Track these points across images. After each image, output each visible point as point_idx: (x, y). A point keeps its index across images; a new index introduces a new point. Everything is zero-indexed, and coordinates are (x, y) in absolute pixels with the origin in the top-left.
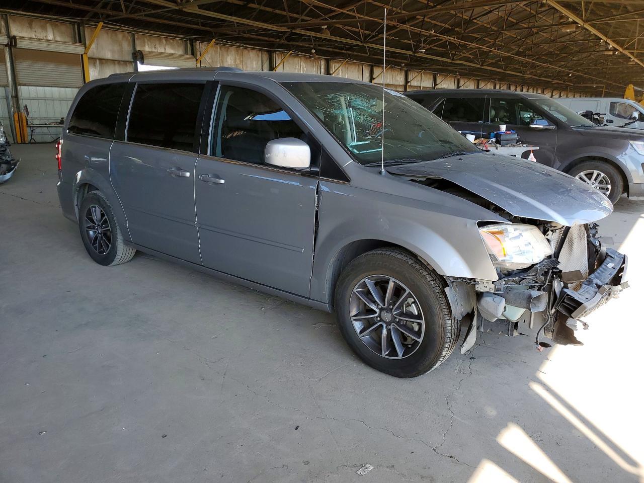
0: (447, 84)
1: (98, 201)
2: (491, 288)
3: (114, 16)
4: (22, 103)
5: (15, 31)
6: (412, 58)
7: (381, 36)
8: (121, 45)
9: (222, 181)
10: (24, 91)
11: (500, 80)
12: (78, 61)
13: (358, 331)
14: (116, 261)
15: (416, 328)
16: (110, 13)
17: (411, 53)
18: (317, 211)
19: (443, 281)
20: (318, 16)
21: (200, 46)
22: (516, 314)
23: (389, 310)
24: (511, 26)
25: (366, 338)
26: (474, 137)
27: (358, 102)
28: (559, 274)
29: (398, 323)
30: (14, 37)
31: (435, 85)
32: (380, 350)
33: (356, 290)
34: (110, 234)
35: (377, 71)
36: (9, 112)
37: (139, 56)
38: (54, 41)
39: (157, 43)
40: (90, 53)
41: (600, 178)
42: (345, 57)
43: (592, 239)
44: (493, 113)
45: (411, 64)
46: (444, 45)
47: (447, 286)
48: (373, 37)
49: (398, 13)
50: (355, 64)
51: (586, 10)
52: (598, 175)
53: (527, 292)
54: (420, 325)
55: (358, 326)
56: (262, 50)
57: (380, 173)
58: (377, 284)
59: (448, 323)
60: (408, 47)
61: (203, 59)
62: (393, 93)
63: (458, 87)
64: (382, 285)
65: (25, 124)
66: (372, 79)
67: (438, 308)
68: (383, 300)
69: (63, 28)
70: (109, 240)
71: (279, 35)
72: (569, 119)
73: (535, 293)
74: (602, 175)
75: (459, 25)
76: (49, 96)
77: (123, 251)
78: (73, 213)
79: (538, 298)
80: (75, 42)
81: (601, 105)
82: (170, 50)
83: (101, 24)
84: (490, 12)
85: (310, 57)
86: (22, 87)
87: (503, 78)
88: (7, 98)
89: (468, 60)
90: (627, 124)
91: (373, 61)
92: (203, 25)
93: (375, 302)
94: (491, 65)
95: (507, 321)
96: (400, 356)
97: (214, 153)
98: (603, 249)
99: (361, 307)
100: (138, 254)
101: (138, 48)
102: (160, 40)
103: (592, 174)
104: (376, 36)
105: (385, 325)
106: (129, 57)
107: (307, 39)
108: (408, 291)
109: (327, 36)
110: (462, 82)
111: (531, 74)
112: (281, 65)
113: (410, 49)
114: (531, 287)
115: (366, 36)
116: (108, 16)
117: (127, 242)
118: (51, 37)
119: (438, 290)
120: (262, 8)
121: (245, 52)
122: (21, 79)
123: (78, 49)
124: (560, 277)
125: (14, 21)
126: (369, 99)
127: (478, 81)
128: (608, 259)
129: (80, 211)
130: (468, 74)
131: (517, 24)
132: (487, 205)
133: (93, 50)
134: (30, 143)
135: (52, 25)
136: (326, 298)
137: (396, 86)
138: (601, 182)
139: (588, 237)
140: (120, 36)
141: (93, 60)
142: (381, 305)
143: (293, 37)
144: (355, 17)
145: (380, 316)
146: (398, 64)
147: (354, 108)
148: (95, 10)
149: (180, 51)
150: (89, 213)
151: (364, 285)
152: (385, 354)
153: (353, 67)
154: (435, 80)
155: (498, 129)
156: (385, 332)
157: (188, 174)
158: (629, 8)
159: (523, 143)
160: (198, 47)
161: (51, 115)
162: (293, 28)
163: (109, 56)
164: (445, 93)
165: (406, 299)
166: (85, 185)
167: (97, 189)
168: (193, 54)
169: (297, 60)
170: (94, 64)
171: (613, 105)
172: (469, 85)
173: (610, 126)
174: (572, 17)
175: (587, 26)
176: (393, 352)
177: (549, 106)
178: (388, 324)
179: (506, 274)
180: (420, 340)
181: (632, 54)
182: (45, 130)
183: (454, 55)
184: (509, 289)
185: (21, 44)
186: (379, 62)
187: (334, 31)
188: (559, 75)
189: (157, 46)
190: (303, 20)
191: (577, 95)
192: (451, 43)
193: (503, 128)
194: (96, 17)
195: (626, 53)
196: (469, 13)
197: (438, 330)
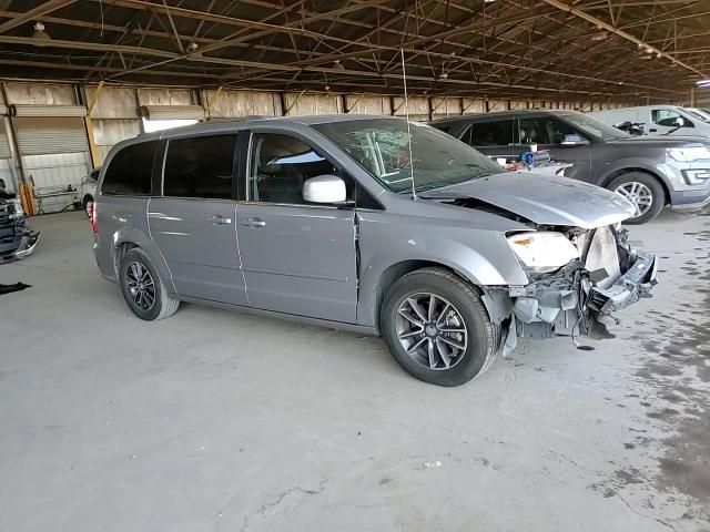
0: (475, 109)
1: (139, 258)
2: (523, 292)
3: (115, 73)
4: (27, 174)
5: (13, 100)
6: (434, 84)
7: (398, 64)
8: (124, 103)
9: (263, 224)
10: (26, 160)
11: (533, 98)
12: (82, 124)
13: (406, 349)
14: (161, 315)
15: (460, 338)
16: (111, 70)
17: (432, 79)
18: (357, 242)
19: (479, 290)
20: (329, 51)
21: (207, 95)
22: (551, 315)
23: (434, 325)
24: (537, 39)
25: (413, 354)
26: (505, 160)
27: (384, 135)
28: (587, 275)
29: (442, 336)
30: (13, 106)
31: (463, 110)
32: (428, 364)
33: (400, 310)
34: (153, 289)
35: (397, 102)
36: (14, 186)
37: (143, 112)
38: (54, 106)
39: (161, 96)
40: (92, 115)
41: (639, 190)
42: (362, 90)
43: (621, 244)
44: (523, 134)
45: (435, 91)
46: (467, 67)
47: (483, 294)
48: (390, 66)
49: (415, 38)
50: (372, 97)
51: (615, 14)
52: (637, 187)
53: (557, 293)
54: (462, 334)
55: (405, 344)
56: (273, 93)
57: (412, 198)
58: (419, 302)
59: (489, 329)
60: (428, 73)
61: (211, 108)
62: (418, 124)
63: (488, 110)
64: (424, 302)
65: (31, 195)
66: (393, 111)
67: (477, 315)
68: (427, 317)
69: (62, 90)
70: (152, 294)
71: (289, 75)
72: (604, 133)
73: (564, 293)
74: (642, 185)
75: (480, 45)
76: (53, 163)
77: (167, 304)
78: (113, 273)
79: (568, 297)
80: (76, 104)
81: (641, 115)
82: (175, 103)
83: (102, 83)
84: (513, 27)
85: (325, 95)
86: (26, 157)
87: (535, 96)
88: (11, 170)
89: (494, 80)
90: (670, 132)
91: (392, 91)
92: (209, 72)
93: (419, 319)
94: (521, 83)
95: (543, 323)
96: (448, 366)
97: (252, 199)
98: (634, 252)
99: (407, 325)
100: (183, 305)
101: (142, 105)
102: (165, 93)
103: (631, 186)
104: (392, 65)
105: (430, 340)
106: (133, 115)
107: (320, 76)
108: (449, 304)
109: (342, 70)
110: (491, 105)
111: (566, 88)
112: (294, 107)
113: (430, 75)
114: (562, 288)
115: (383, 66)
116: (109, 74)
117: (171, 295)
118: (50, 102)
119: (475, 299)
120: (270, 48)
121: (255, 95)
122: (23, 149)
123: (80, 111)
124: (588, 277)
125: (11, 89)
126: (394, 132)
127: (509, 102)
128: (638, 261)
129: (120, 270)
130: (497, 95)
131: (543, 36)
132: (513, 216)
133: (95, 111)
134: (38, 214)
135: (51, 89)
136: (373, 322)
137: (419, 116)
138: (641, 194)
139: (617, 242)
140: (122, 93)
141: (96, 121)
142: (425, 321)
143: (305, 75)
144: (369, 48)
145: (425, 332)
146: (420, 92)
147: (380, 142)
148: (95, 69)
149: (187, 103)
150: (130, 271)
151: (408, 305)
152: (433, 366)
153: (371, 100)
154: (461, 105)
155: (530, 150)
156: (431, 346)
157: (229, 221)
158: (663, 7)
159: (556, 161)
160: (204, 96)
161: (58, 183)
162: (305, 66)
163: (112, 115)
164: (473, 118)
165: (447, 312)
166: (123, 243)
167: (137, 246)
168: (200, 104)
169: (310, 99)
170: (98, 125)
171: (655, 113)
172: (499, 108)
173: (651, 136)
174: (601, 25)
175: (619, 32)
176: (441, 363)
177: (581, 121)
178: (433, 338)
179: (536, 278)
180: (465, 349)
181: (673, 55)
182: (53, 199)
183: (479, 77)
184: (540, 292)
185: (20, 112)
186: (399, 93)
187: (348, 65)
188: (596, 86)
189: (162, 99)
190: (314, 57)
191: (620, 105)
192: (475, 65)
193: (534, 148)
194: (96, 77)
195: (666, 55)
196: (490, 31)
197: (480, 336)
